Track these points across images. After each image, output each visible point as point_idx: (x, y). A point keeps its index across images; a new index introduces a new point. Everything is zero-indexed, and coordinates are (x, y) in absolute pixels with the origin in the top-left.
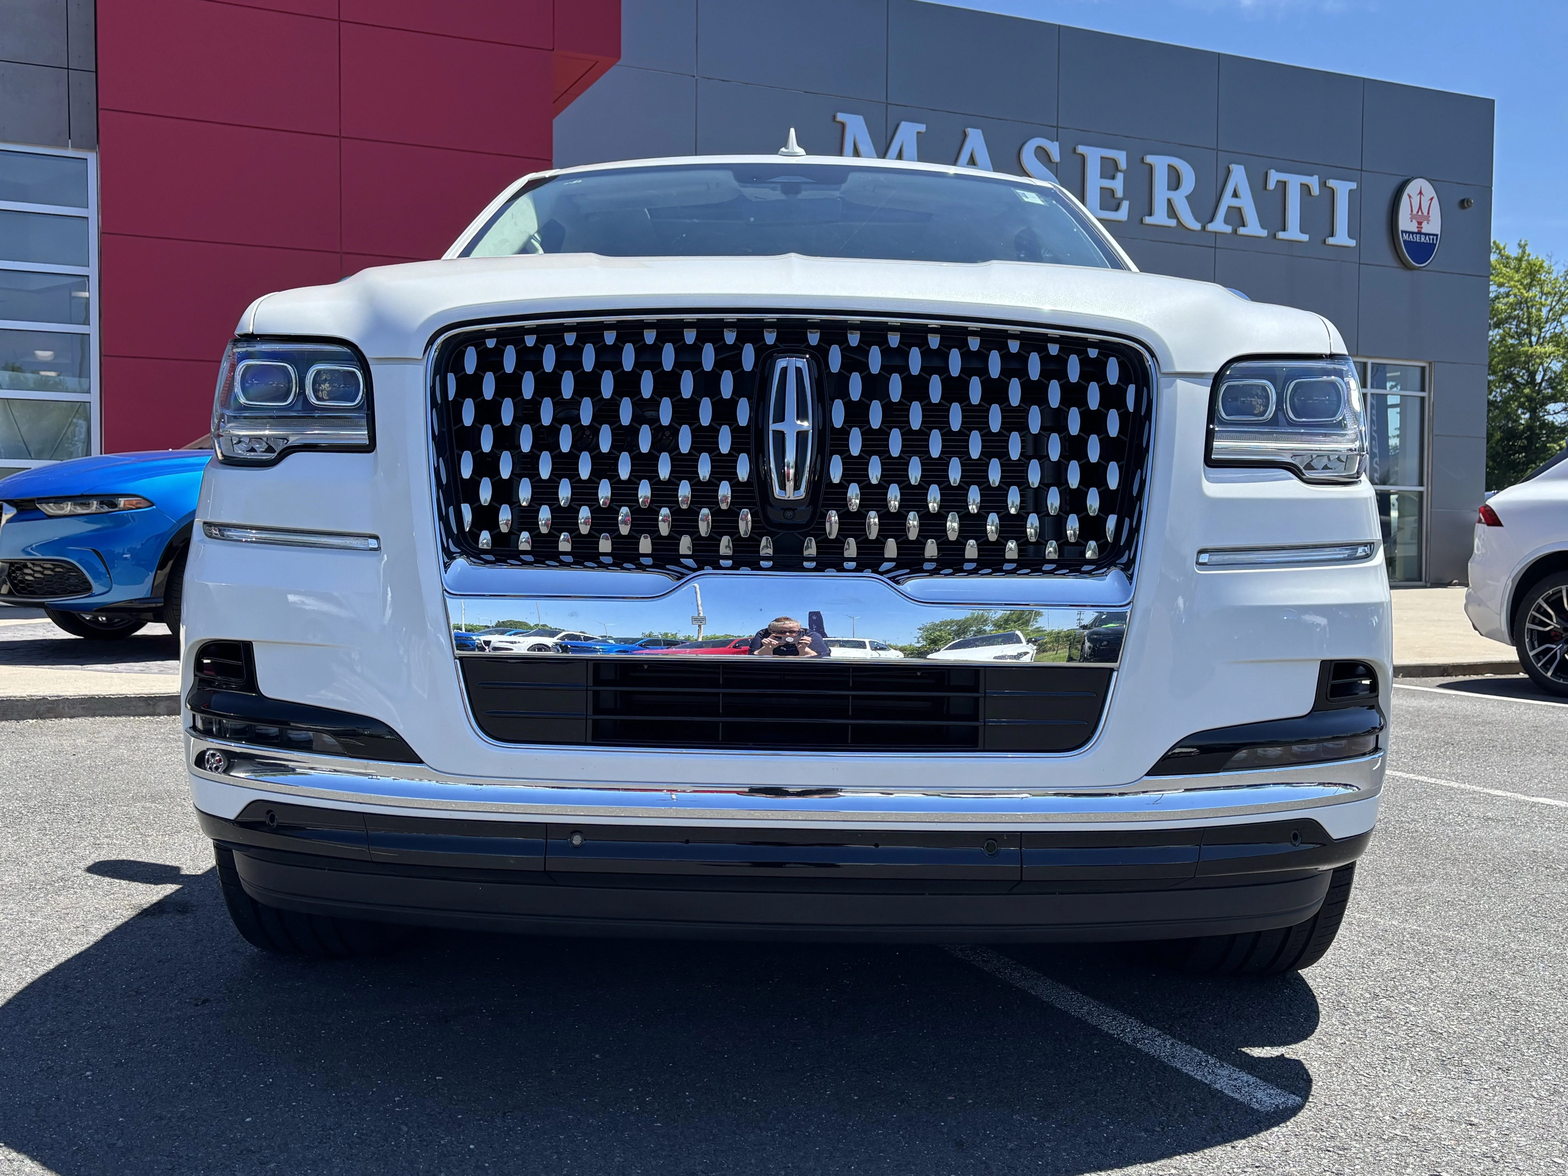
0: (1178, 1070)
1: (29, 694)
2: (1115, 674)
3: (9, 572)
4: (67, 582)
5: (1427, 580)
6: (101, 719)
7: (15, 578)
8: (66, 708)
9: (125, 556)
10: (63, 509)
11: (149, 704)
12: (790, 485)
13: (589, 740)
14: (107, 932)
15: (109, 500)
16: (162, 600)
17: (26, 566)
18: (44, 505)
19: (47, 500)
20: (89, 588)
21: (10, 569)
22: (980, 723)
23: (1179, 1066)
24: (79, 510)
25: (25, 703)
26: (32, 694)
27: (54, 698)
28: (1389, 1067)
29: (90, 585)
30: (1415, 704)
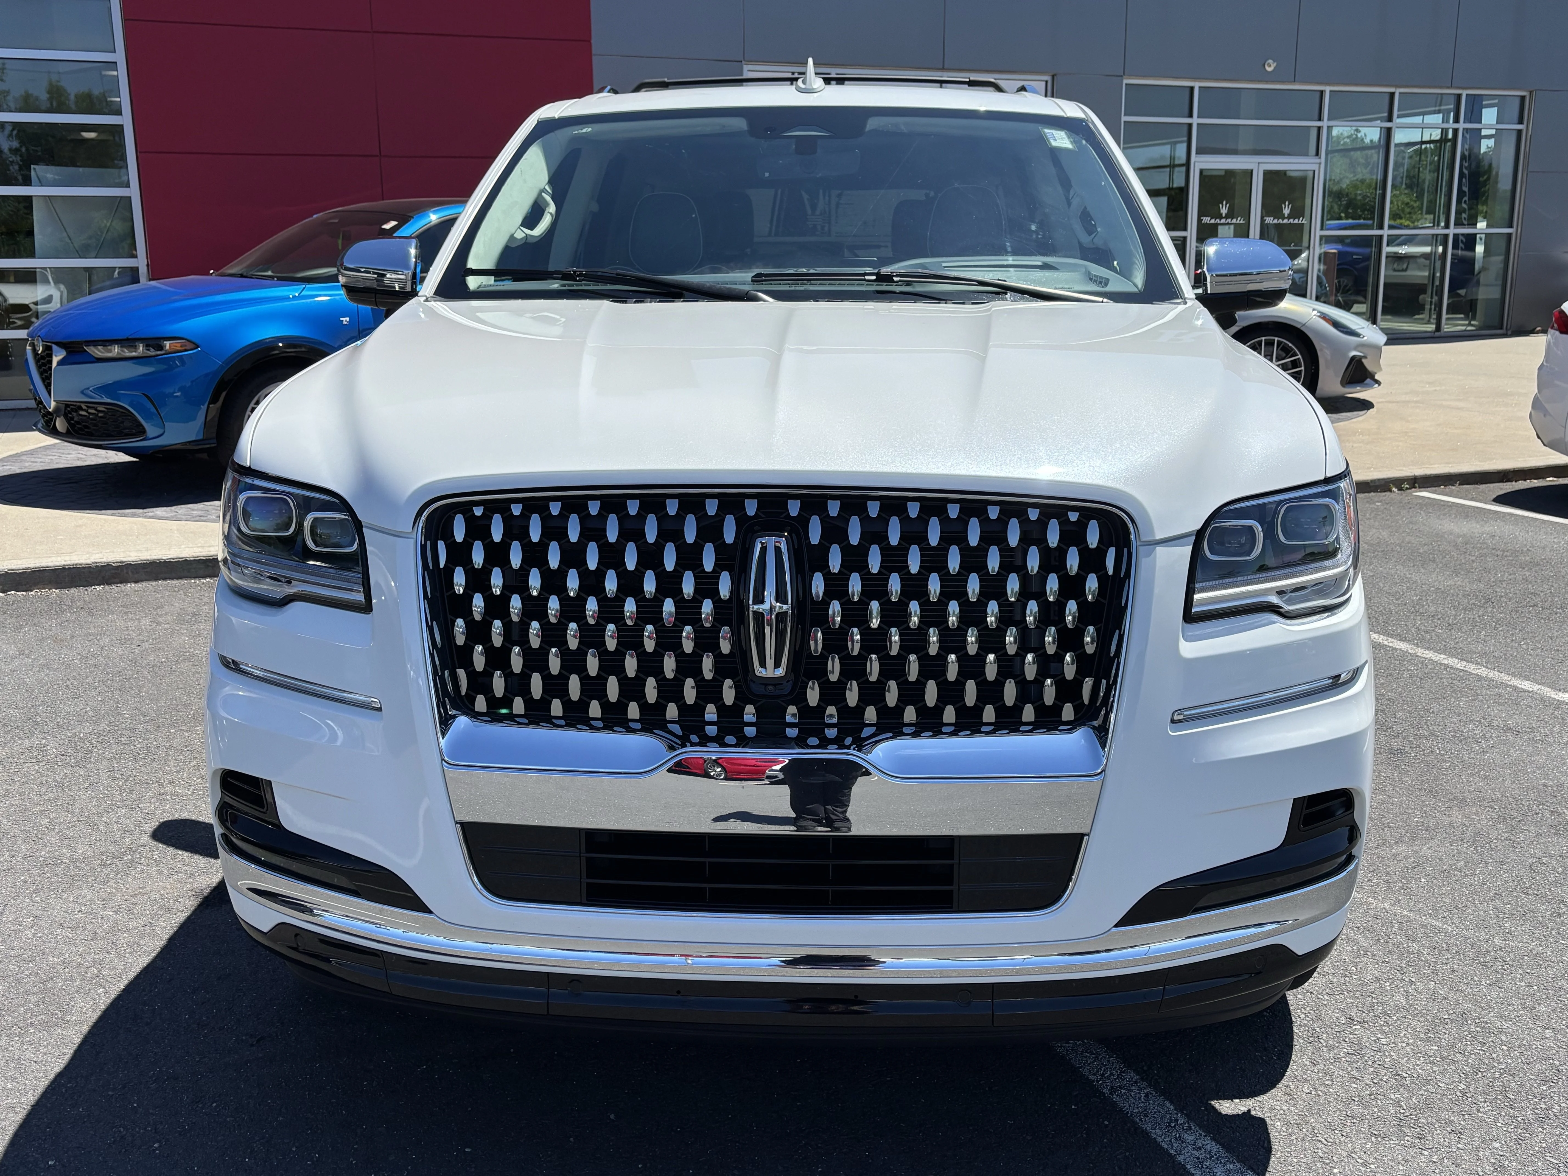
0: (1147, 1134)
1: (93, 561)
2: (1086, 838)
3: (65, 412)
4: (122, 425)
5: (1509, 327)
6: (164, 582)
7: (72, 418)
8: (130, 573)
9: (175, 394)
10: (110, 351)
11: (208, 566)
12: (770, 662)
13: (584, 901)
14: (172, 932)
15: (155, 343)
16: (215, 441)
17: (81, 408)
18: (92, 348)
19: (95, 343)
20: (143, 431)
21: (65, 409)
22: (954, 888)
23: (1148, 1127)
24: (127, 353)
25: (92, 570)
26: (96, 561)
27: (118, 564)
28: (1348, 1129)
29: (144, 428)
30: (1465, 530)
